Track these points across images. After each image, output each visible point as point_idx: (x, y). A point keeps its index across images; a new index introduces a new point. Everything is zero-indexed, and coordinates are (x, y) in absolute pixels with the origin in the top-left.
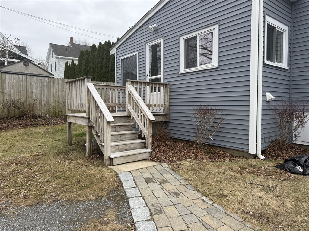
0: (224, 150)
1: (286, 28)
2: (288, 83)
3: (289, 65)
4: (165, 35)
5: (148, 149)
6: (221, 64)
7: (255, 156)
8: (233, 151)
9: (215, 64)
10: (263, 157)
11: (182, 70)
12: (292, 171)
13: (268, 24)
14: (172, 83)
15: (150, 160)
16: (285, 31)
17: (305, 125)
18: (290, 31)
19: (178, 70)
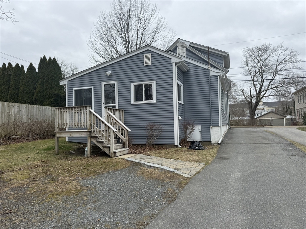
0: (161, 146)
1: (182, 84)
2: (183, 111)
3: (184, 102)
4: (119, 80)
5: (126, 148)
6: (158, 101)
7: (177, 146)
8: (166, 146)
9: (154, 100)
10: (181, 147)
11: (133, 102)
12: (195, 149)
13: (178, 84)
14: (125, 110)
15: (129, 154)
16: (182, 86)
17: (194, 131)
18: (183, 86)
19: (130, 102)
